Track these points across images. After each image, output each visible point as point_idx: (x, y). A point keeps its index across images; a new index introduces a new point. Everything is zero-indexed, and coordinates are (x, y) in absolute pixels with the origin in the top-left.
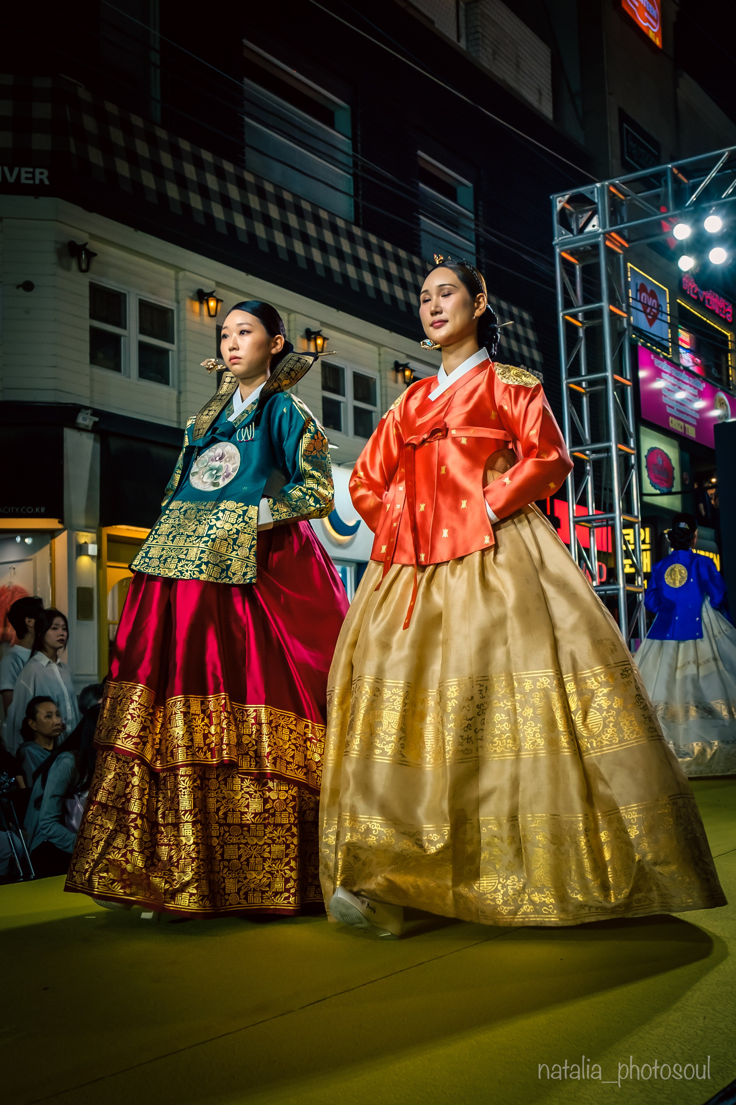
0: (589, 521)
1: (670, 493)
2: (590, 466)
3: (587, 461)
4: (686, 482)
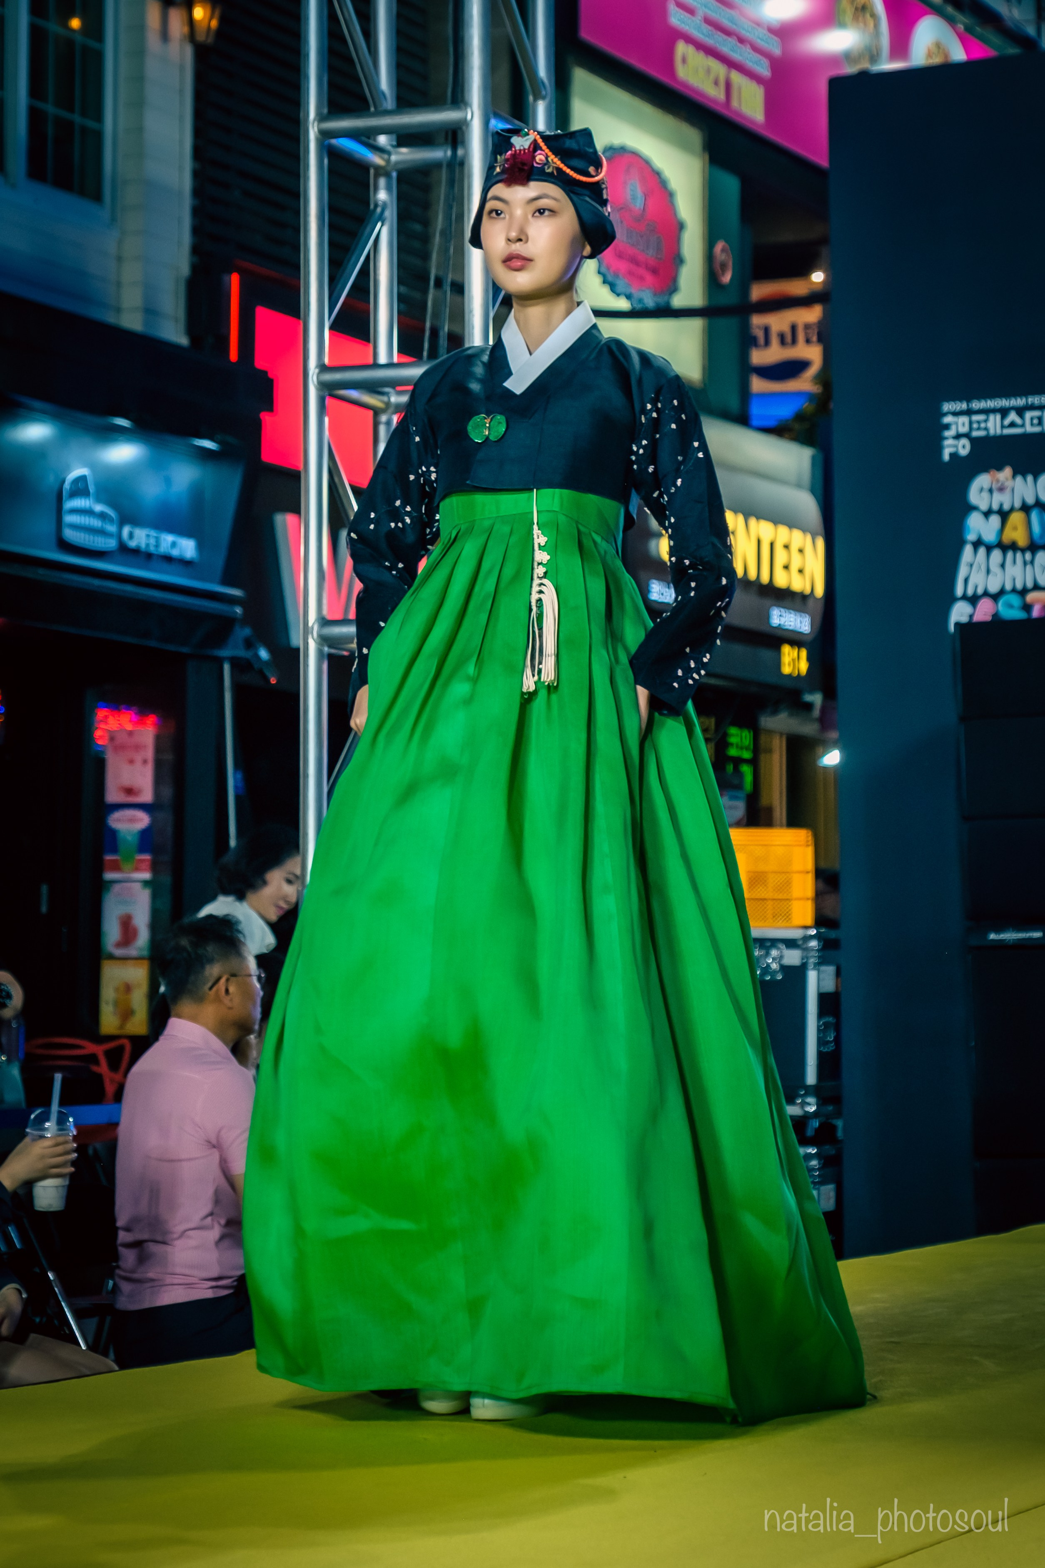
0: (373, 387)
1: (664, 312)
2: (389, 189)
3: (380, 171)
4: (723, 275)
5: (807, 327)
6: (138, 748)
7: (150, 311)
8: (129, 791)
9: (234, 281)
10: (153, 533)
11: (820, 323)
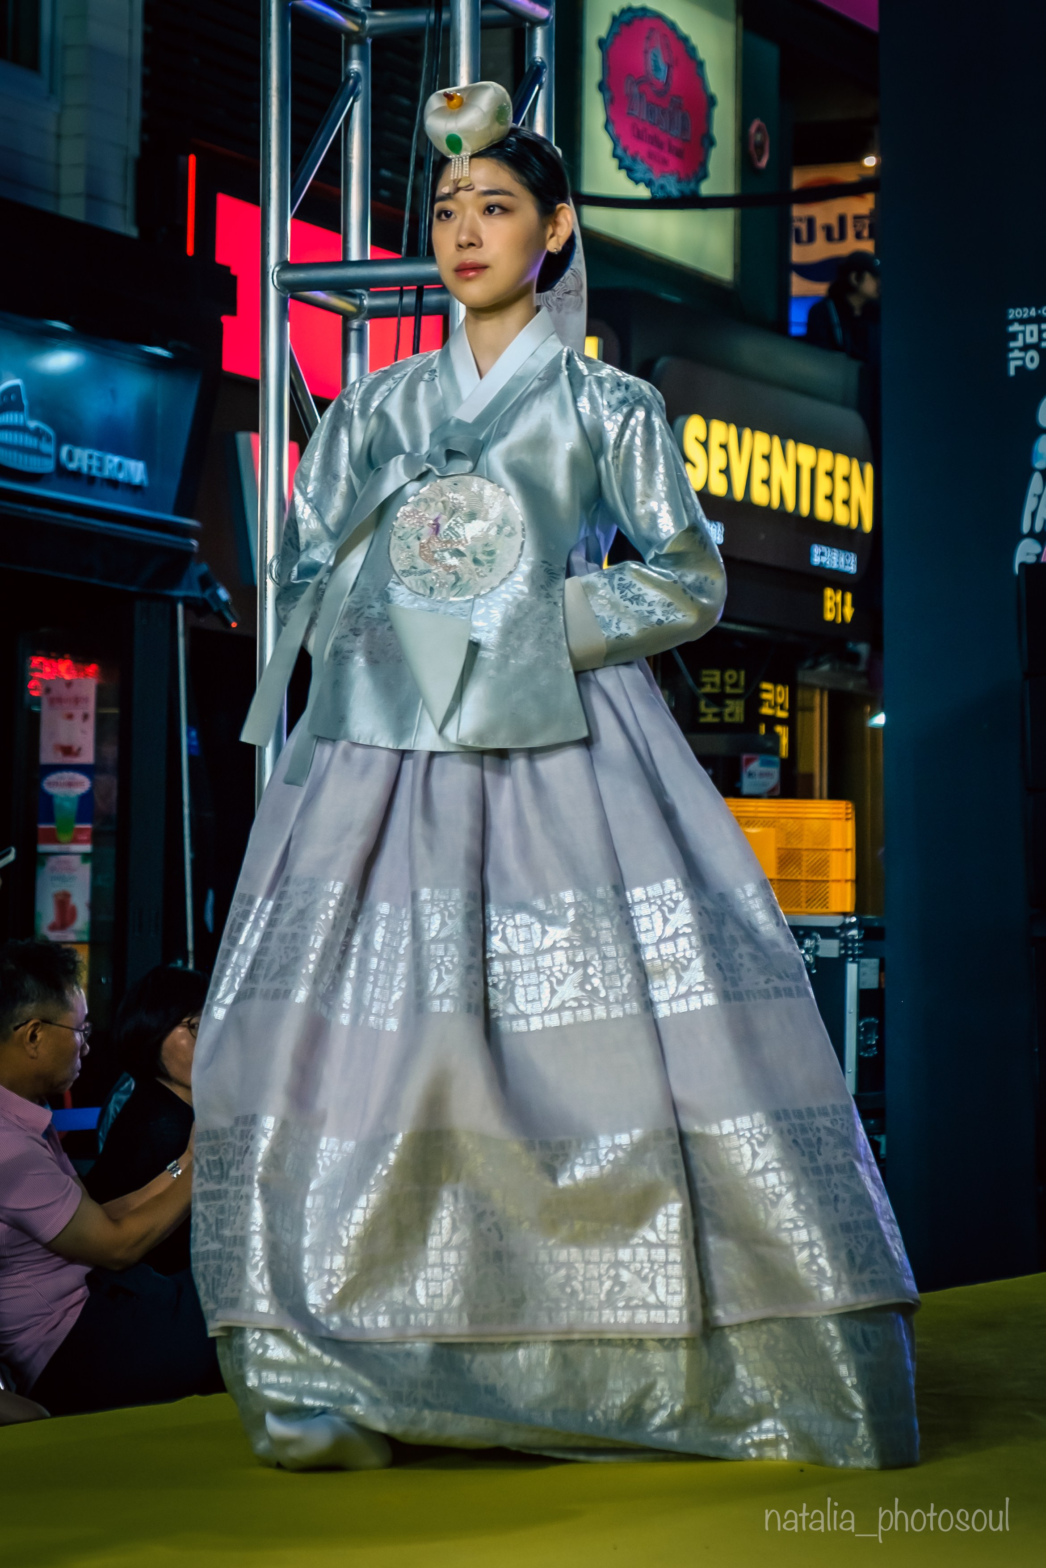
1: (689, 201)
2: (363, 58)
3: (353, 38)
4: (760, 160)
5: (857, 218)
6: (77, 701)
7: (93, 197)
8: (67, 750)
9: (191, 162)
10: (96, 454)
11: (873, 214)
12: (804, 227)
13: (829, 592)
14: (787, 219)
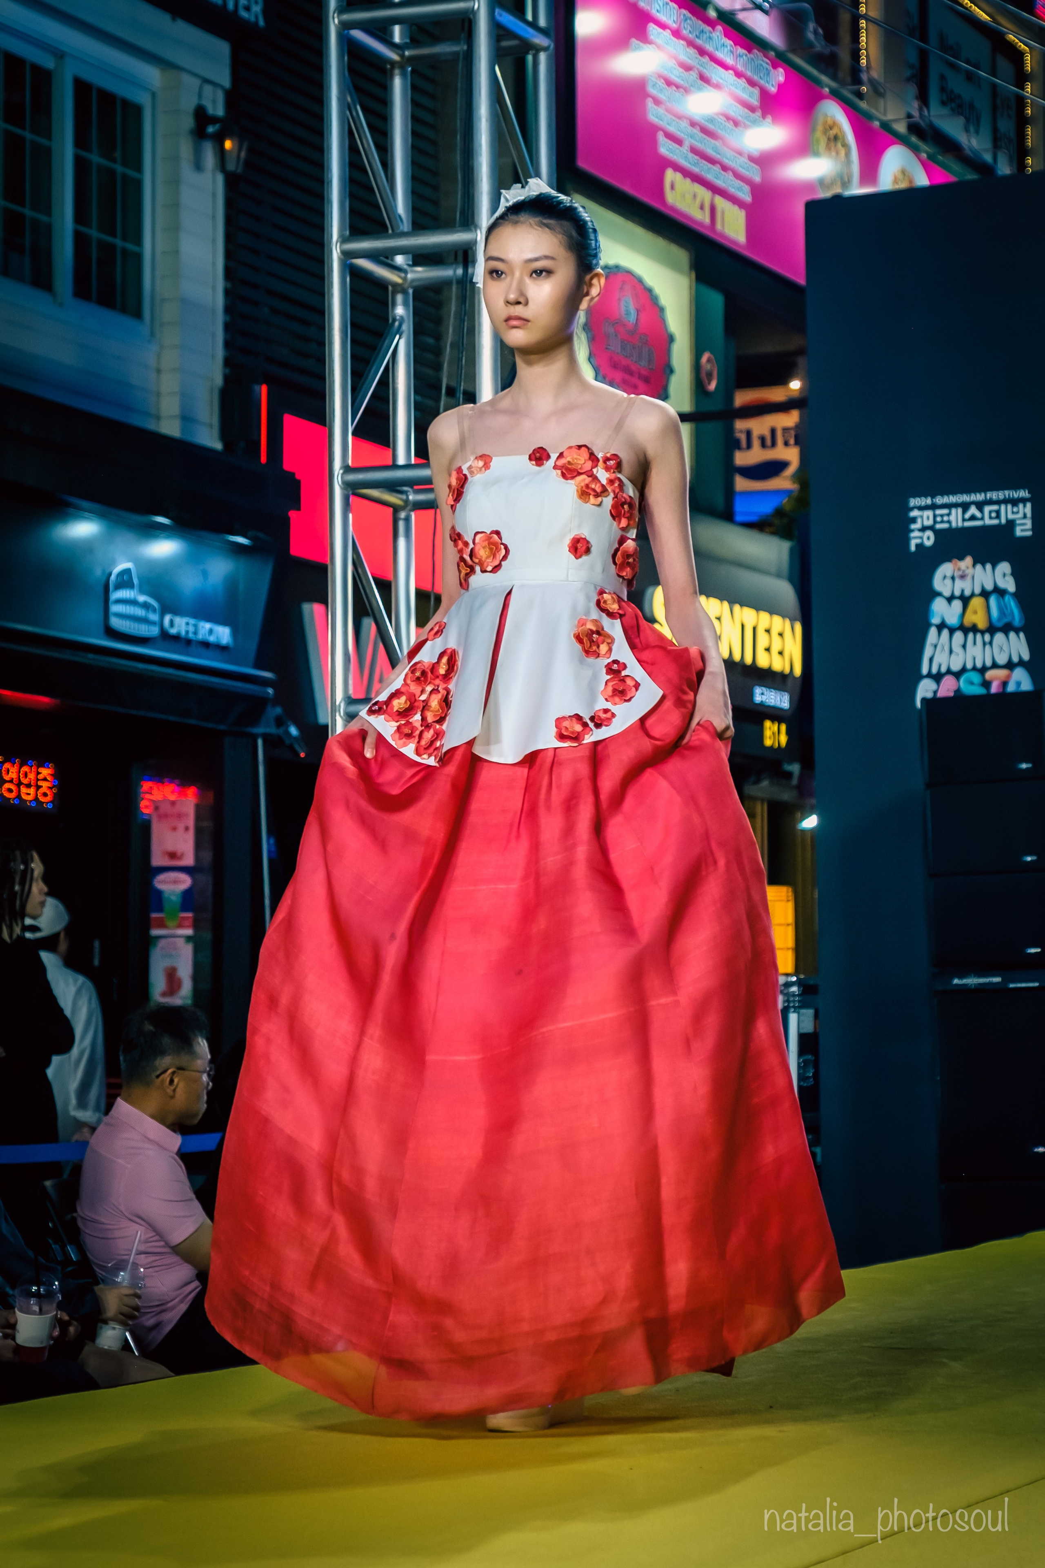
0: (394, 487)
2: (405, 304)
3: (398, 289)
4: (709, 384)
5: (785, 430)
6: (180, 816)
7: (187, 419)
8: (173, 855)
9: (263, 391)
10: (192, 621)
11: (797, 427)
12: (743, 438)
13: (768, 724)
14: (730, 430)
